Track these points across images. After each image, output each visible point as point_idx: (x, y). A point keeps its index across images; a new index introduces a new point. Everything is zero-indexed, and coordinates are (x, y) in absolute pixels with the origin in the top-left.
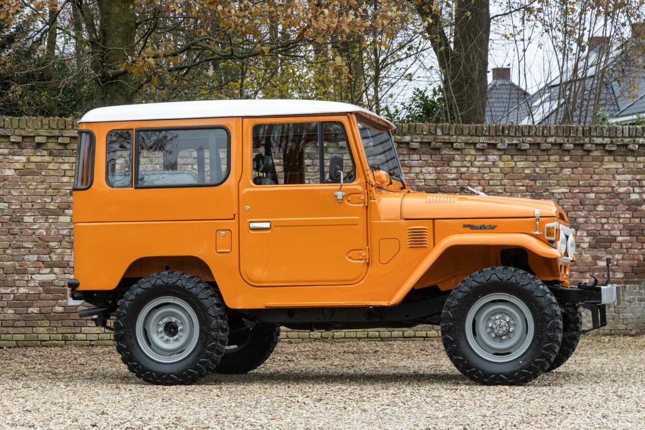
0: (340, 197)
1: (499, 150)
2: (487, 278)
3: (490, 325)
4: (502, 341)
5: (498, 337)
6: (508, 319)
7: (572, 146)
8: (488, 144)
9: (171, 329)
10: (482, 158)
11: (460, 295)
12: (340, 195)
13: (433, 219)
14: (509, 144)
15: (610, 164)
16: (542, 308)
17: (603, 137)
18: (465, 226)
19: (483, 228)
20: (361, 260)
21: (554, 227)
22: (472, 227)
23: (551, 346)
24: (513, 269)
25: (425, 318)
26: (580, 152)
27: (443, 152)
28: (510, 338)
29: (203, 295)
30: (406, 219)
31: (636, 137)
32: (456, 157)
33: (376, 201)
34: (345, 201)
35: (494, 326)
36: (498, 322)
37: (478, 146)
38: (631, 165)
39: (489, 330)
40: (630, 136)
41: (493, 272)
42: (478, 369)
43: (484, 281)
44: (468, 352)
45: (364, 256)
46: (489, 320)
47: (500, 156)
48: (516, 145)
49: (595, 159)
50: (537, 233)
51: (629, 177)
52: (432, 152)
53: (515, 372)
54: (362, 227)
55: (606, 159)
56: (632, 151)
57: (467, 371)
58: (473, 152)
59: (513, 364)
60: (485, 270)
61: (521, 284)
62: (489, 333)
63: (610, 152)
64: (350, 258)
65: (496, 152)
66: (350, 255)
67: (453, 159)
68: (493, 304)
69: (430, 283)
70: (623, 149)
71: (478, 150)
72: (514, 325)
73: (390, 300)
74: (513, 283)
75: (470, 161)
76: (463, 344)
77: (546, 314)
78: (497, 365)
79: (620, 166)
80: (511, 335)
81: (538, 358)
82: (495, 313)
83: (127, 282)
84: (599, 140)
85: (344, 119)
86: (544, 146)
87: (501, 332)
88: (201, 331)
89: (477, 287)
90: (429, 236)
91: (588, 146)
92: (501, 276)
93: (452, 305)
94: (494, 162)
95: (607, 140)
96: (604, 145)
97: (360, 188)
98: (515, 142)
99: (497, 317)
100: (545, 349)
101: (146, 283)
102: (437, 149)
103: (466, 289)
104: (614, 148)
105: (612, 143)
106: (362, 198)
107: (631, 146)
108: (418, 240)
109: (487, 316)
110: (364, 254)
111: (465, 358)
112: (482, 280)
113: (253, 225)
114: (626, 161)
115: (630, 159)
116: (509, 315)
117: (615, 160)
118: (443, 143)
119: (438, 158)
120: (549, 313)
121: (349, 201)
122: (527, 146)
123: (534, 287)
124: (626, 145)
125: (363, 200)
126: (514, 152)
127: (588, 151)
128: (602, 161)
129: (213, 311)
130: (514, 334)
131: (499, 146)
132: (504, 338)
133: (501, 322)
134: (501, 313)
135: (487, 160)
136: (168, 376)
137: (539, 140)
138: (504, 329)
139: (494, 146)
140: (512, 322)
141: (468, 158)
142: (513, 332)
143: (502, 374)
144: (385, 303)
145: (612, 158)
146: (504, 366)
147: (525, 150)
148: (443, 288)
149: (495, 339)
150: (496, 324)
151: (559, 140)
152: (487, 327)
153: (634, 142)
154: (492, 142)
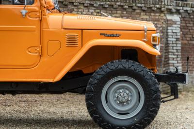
0: (24, 14)
1: (95, 7)
2: (116, 67)
3: (117, 95)
4: (123, 105)
5: (121, 103)
6: (128, 92)
7: (127, 7)
8: (90, 4)
10: (87, 11)
11: (99, 77)
12: (24, 12)
13: (82, 30)
14: (99, 5)
15: (144, 16)
16: (150, 86)
17: (141, 3)
18: (101, 34)
19: (112, 36)
20: (36, 53)
21: (157, 36)
22: (105, 35)
23: (155, 109)
24: (132, 62)
25: (74, 89)
26: (130, 10)
27: (69, 7)
28: (128, 104)
30: (65, 29)
31: (156, 4)
32: (75, 9)
33: (47, 17)
34: (27, 16)
35: (120, 97)
36: (122, 94)
37: (85, 5)
38: (153, 17)
39: (115, 98)
40: (153, 4)
41: (120, 63)
42: (108, 123)
43: (114, 68)
44: (102, 112)
45: (38, 51)
46: (116, 92)
47: (95, 10)
48: (102, 5)
49: (137, 13)
50: (145, 40)
52: (64, 6)
53: (132, 125)
54: (37, 33)
55: (142, 14)
56: (154, 11)
57: (102, 124)
58: (82, 7)
59: (131, 120)
60: (114, 61)
61: (138, 70)
62: (115, 101)
63: (144, 11)
64: (29, 52)
65: (93, 8)
66: (29, 50)
67: (73, 10)
68: (118, 83)
69: (78, 69)
70: (150, 10)
71: (85, 7)
72: (131, 96)
73: (54, 78)
74: (132, 70)
75: (81, 12)
76: (99, 107)
77: (153, 90)
78: (121, 121)
79: (148, 17)
80: (129, 102)
81: (147, 117)
82: (119, 88)
84: (139, 5)
86: (115, 6)
87: (124, 100)
89: (109, 72)
90: (79, 39)
91: (134, 7)
92: (125, 66)
93: (93, 83)
94: (92, 13)
95: (143, 5)
96: (141, 7)
97: (37, 9)
98: (102, 4)
99: (121, 91)
100: (151, 111)
102: (66, 5)
103: (103, 73)
104: (146, 9)
105: (145, 6)
106: (38, 15)
107: (153, 8)
108: (72, 42)
109: (114, 90)
110: (38, 50)
111: (101, 116)
112: (113, 67)
114: (151, 15)
115: (152, 14)
116: (128, 90)
117: (146, 14)
118: (69, 2)
119: (66, 9)
120: (154, 89)
121: (29, 16)
122: (107, 6)
123: (145, 73)
124: (151, 8)
125: (39, 16)
126: (101, 8)
127: (134, 10)
128: (140, 15)
130: (131, 102)
131: (95, 5)
132: (125, 104)
133: (124, 94)
134: (123, 88)
135: (89, 12)
137: (113, 3)
138: (126, 98)
139: (92, 5)
140: (130, 94)
141: (80, 10)
142: (131, 100)
143: (124, 126)
144: (51, 81)
145: (144, 13)
146: (125, 121)
147: (106, 8)
148: (85, 72)
149: (118, 104)
150: (120, 95)
151: (122, 4)
152: (114, 96)
153: (155, 7)
154: (92, 3)
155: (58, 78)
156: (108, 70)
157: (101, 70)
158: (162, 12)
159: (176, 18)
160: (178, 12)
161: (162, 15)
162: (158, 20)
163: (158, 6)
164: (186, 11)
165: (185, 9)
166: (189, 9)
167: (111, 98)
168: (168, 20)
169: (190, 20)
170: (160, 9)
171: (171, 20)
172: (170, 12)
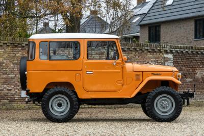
2: (161, 90)
4: (165, 109)
7: (139, 50)
9: (60, 105)
12: (115, 63)
13: (142, 72)
15: (149, 55)
18: (152, 74)
20: (121, 84)
21: (180, 75)
22: (154, 74)
26: (141, 52)
28: (167, 108)
29: (71, 94)
30: (135, 72)
33: (125, 65)
34: (116, 66)
38: (155, 56)
40: (155, 47)
41: (163, 88)
42: (158, 117)
49: (145, 54)
50: (173, 76)
51: (154, 59)
59: (169, 116)
60: (160, 87)
61: (171, 92)
63: (149, 52)
66: (117, 82)
70: (153, 51)
72: (168, 104)
73: (130, 96)
74: (169, 92)
79: (152, 56)
82: (162, 100)
83: (46, 90)
84: (147, 48)
85: (115, 40)
86: (131, 49)
88: (71, 106)
91: (144, 50)
92: (165, 89)
96: (148, 49)
97: (120, 62)
99: (163, 102)
101: (52, 90)
104: (151, 51)
105: (150, 49)
107: (156, 50)
109: (160, 101)
110: (122, 82)
112: (159, 90)
113: (87, 73)
115: (155, 54)
116: (167, 101)
125: (122, 65)
128: (147, 55)
129: (75, 99)
136: (60, 119)
137: (130, 47)
138: (166, 105)
142: (168, 106)
143: (165, 119)
146: (166, 116)
147: (125, 50)
149: (162, 108)
151: (135, 48)
155: (133, 96)
156: (157, 92)
157: (153, 92)
158: (161, 52)
159: (170, 56)
160: (171, 52)
161: (161, 54)
162: (158, 58)
163: (158, 48)
164: (177, 51)
165: (176, 50)
166: (178, 50)
167: (159, 105)
168: (165, 58)
169: (179, 57)
170: (160, 50)
171: (167, 58)
172: (166, 52)
